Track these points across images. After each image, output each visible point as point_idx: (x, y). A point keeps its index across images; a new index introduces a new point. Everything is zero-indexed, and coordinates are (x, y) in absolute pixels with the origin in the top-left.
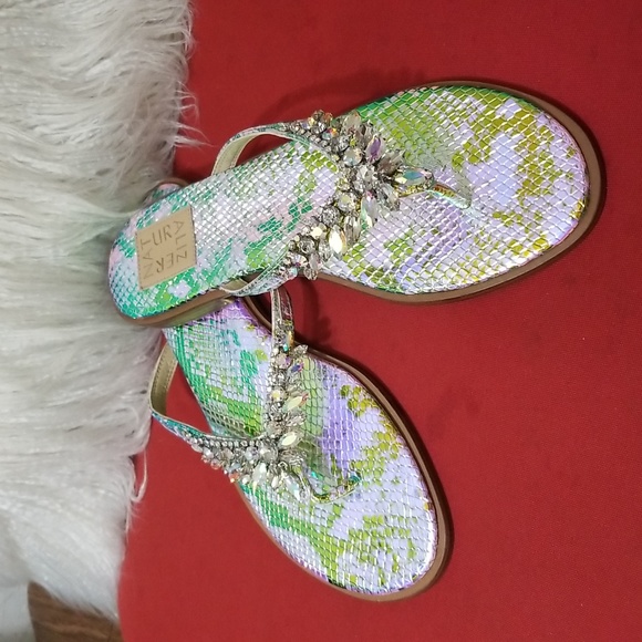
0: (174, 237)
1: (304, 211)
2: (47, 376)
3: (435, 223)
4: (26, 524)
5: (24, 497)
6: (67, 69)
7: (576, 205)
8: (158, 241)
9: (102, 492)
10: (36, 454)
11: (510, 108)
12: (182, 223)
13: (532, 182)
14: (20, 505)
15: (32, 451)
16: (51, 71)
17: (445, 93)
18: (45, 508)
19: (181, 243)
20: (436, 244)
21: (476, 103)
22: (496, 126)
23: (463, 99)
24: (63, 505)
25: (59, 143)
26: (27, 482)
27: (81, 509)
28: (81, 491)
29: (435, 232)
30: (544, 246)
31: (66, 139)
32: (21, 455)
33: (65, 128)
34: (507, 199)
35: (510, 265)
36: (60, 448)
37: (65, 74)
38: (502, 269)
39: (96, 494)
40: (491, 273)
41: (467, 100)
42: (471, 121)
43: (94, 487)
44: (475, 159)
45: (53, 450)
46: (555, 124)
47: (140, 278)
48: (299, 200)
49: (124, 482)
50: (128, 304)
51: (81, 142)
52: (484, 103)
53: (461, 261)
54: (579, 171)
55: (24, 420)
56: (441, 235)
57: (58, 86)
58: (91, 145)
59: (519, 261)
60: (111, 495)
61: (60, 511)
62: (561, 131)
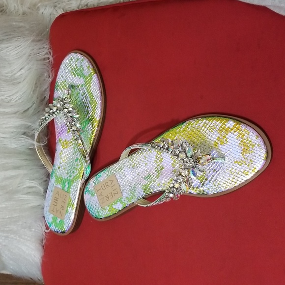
0: (111, 186)
1: (161, 170)
2: (11, 188)
3: (214, 168)
4: (5, 246)
5: (5, 235)
6: (8, 75)
7: (264, 155)
8: (104, 188)
9: (33, 230)
10: (9, 218)
11: (231, 124)
12: (113, 181)
13: (246, 148)
14: (3, 238)
15: (8, 217)
16: (2, 76)
17: (205, 121)
18: (12, 238)
19: (114, 188)
20: (216, 175)
21: (218, 123)
22: (227, 131)
23: (212, 122)
24: (19, 237)
25: (9, 102)
26: (6, 229)
27: (26, 237)
28: (26, 230)
29: (214, 171)
30: (256, 171)
31: (11, 100)
32: (3, 219)
33: (11, 96)
34: (238, 156)
35: (245, 179)
36: (18, 215)
37: (7, 76)
38: (243, 181)
39: (31, 231)
40: (239, 183)
41: (214, 122)
42: (217, 130)
43: (30, 228)
44: (222, 143)
45: (15, 216)
46: (249, 127)
47: (100, 203)
48: (158, 166)
49: (41, 225)
50: (97, 214)
51: (16, 101)
52: (221, 122)
53: (227, 180)
54: (262, 143)
55: (4, 206)
56: (217, 172)
57: (5, 81)
58: (21, 101)
59: (248, 177)
60: (37, 230)
61: (18, 239)
62: (251, 130)
